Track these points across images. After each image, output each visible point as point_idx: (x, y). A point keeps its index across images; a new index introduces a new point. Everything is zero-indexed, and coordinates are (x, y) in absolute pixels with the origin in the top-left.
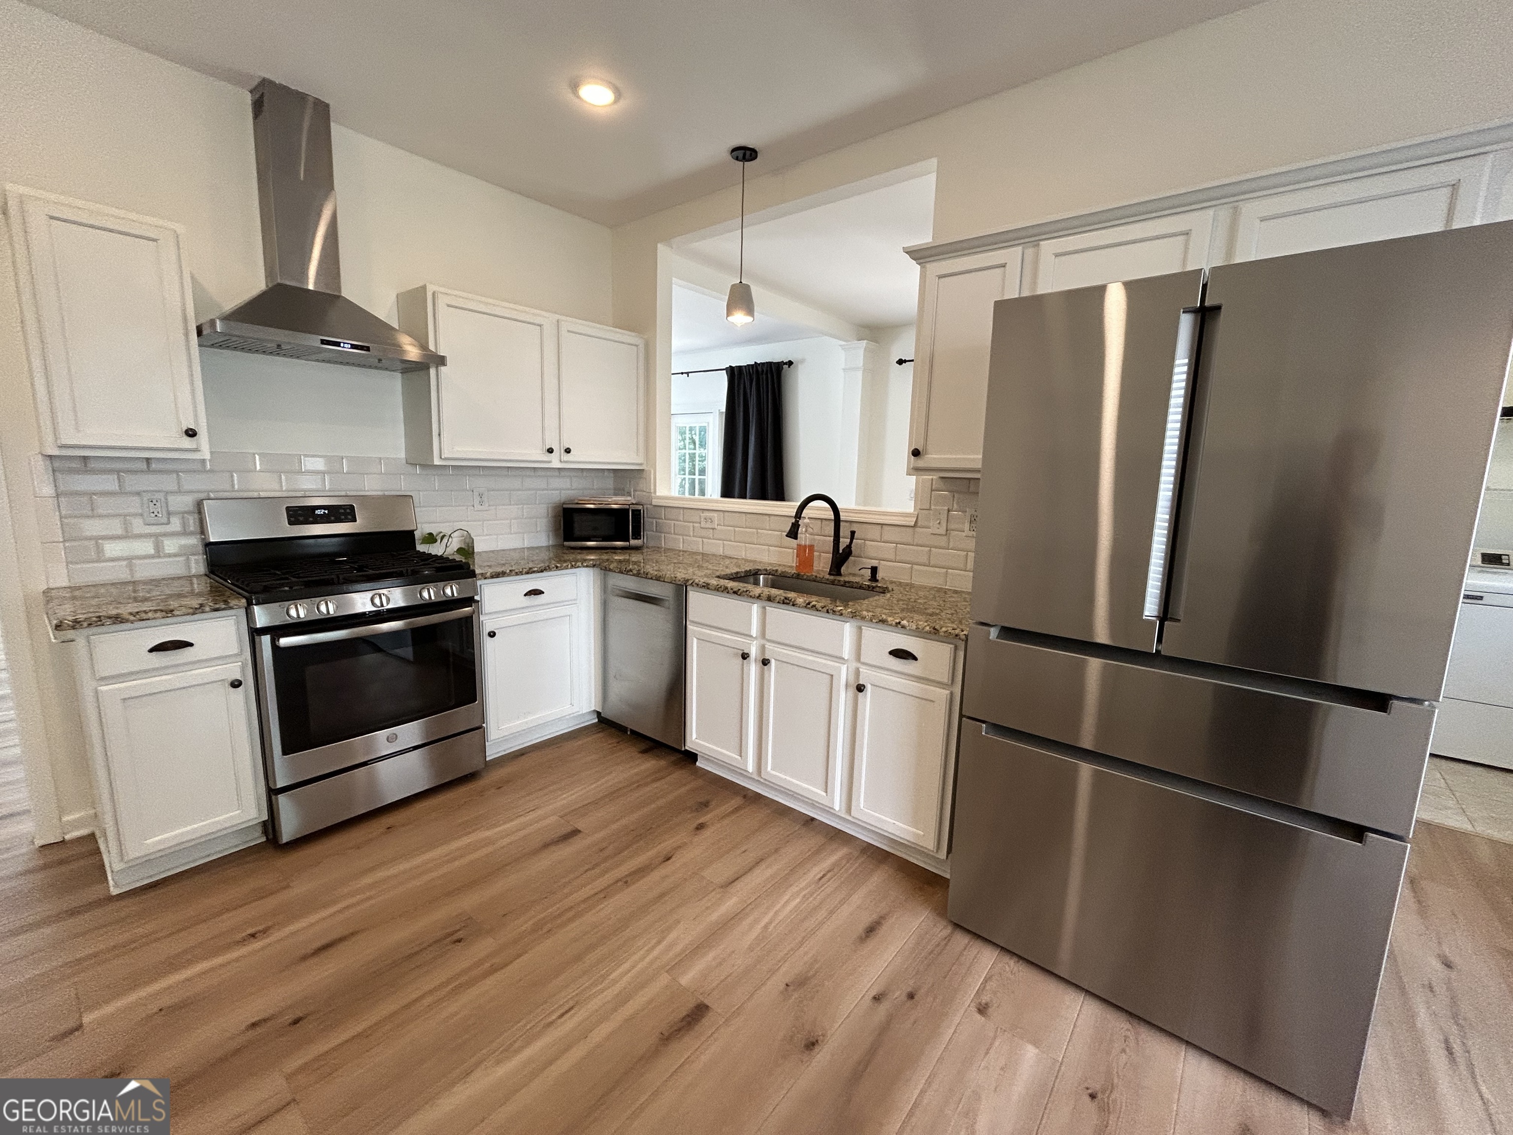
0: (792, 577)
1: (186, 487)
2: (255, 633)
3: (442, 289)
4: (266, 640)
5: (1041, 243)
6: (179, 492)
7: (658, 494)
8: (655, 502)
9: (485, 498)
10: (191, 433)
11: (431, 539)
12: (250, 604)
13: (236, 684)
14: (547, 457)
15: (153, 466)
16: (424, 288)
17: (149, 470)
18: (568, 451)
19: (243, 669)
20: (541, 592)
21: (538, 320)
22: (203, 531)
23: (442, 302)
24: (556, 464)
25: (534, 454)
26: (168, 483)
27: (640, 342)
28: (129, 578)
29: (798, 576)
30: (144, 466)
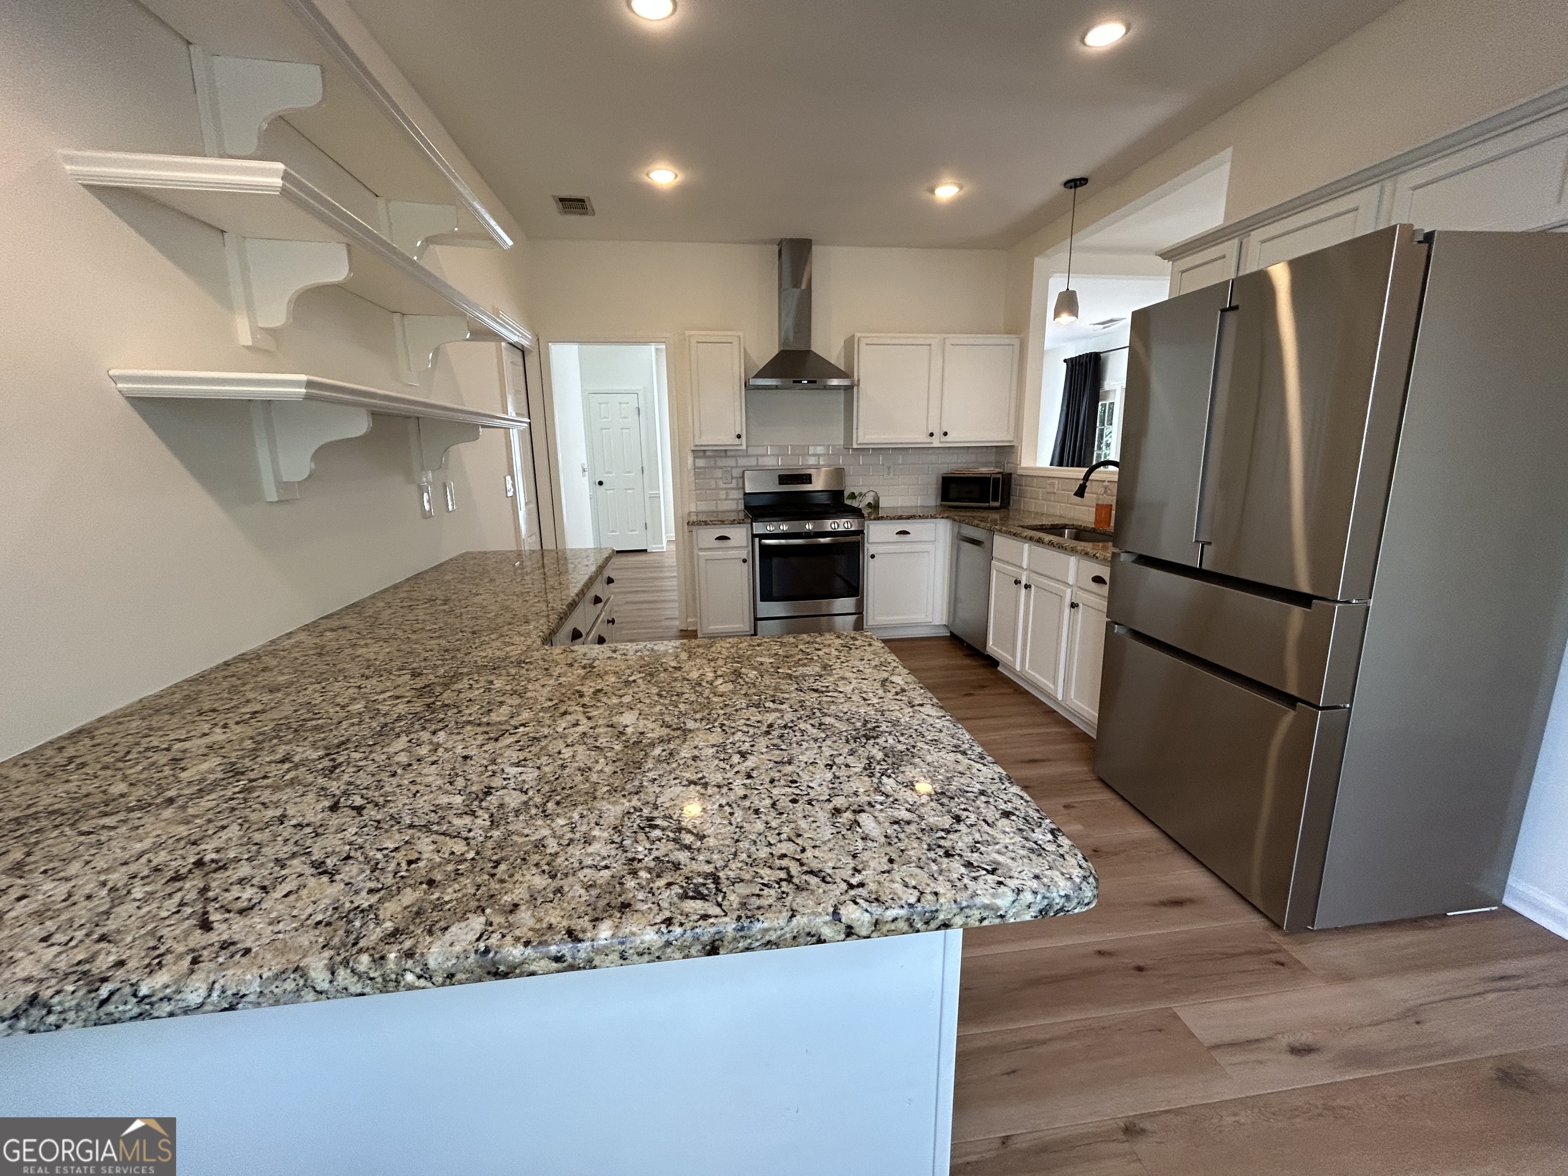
0: (1090, 531)
1: (739, 464)
2: (754, 536)
3: (863, 335)
4: (757, 540)
5: (1252, 233)
6: (736, 467)
7: (1022, 465)
8: (1020, 472)
9: (891, 470)
10: (739, 436)
11: (853, 496)
12: (752, 522)
13: (745, 561)
14: (929, 439)
15: (729, 453)
16: (854, 336)
17: (726, 456)
18: (945, 434)
19: (748, 554)
20: (908, 533)
21: (928, 342)
22: (744, 488)
23: (862, 344)
24: (936, 444)
25: (918, 437)
26: (731, 463)
27: (1017, 342)
28: (714, 509)
29: (1093, 531)
30: (723, 454)
